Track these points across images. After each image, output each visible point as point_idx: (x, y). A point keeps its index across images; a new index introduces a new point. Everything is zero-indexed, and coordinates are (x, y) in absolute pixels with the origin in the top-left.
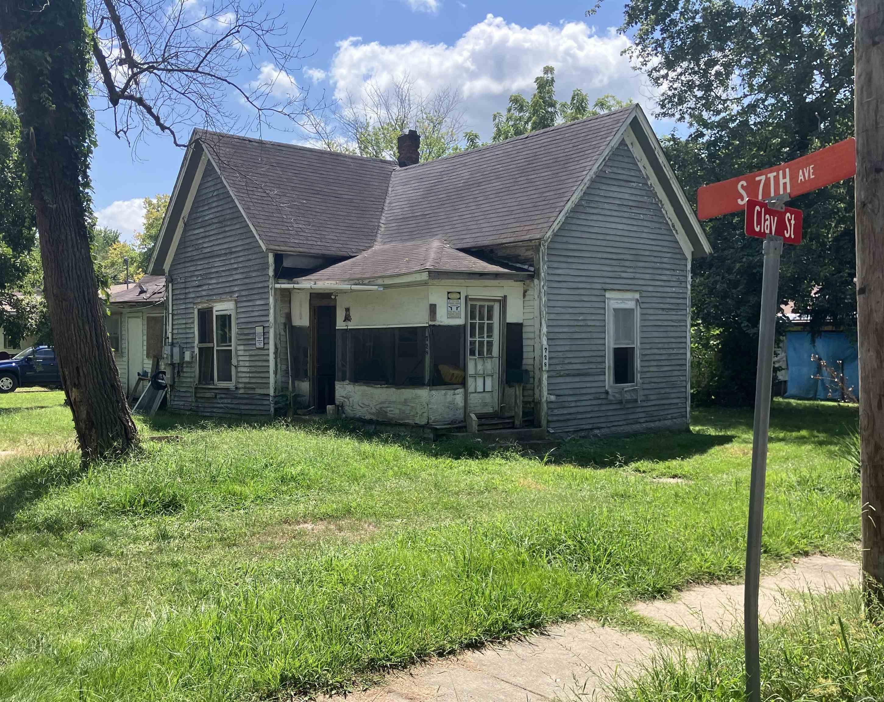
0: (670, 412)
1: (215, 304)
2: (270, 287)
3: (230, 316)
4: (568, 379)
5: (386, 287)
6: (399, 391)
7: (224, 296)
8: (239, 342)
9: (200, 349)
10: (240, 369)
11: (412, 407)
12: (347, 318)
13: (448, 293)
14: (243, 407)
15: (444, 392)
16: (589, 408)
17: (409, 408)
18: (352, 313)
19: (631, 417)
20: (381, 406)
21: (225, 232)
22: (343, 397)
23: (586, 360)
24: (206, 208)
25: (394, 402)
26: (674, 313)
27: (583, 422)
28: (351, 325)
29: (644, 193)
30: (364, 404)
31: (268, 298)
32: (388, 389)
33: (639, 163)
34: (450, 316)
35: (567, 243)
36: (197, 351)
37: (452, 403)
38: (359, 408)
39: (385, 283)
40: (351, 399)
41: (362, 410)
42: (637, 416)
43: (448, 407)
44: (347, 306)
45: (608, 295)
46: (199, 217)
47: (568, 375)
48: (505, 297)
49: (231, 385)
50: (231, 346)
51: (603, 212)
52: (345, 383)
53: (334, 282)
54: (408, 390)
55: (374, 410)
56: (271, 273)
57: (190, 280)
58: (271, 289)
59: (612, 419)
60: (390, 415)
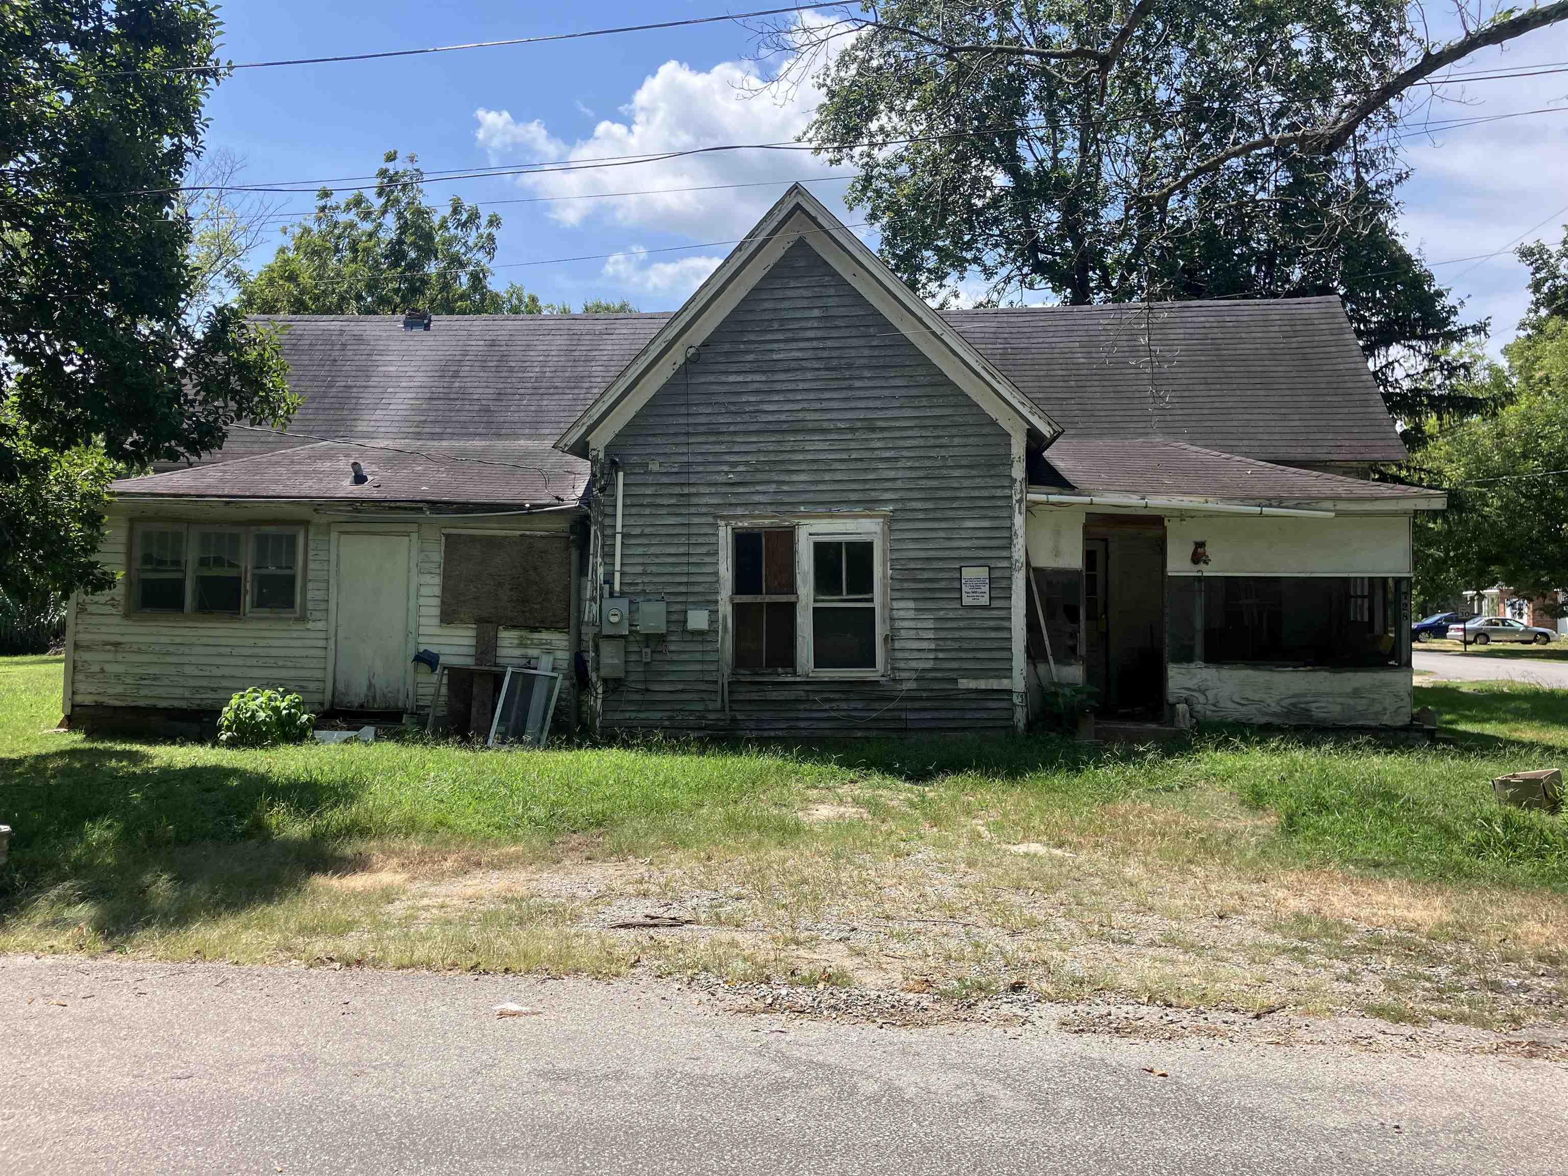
1: (803, 521)
2: (1016, 497)
3: (867, 548)
5: (1339, 514)
6: (1338, 676)
7: (844, 509)
8: (898, 595)
9: (740, 606)
10: (897, 645)
11: (1374, 700)
12: (1199, 558)
14: (911, 716)
17: (1364, 701)
18: (1212, 551)
20: (1293, 700)
21: (850, 388)
22: (1189, 689)
24: (780, 336)
25: (1327, 694)
28: (1208, 571)
30: (1247, 699)
31: (1011, 518)
32: (1310, 673)
36: (725, 609)
38: (1230, 705)
39: (1338, 508)
40: (1210, 694)
41: (1243, 709)
44: (1199, 540)
46: (751, 352)
49: (878, 672)
50: (871, 600)
52: (1192, 665)
53: (1203, 500)
54: (1360, 674)
55: (1278, 709)
56: (1019, 471)
57: (701, 469)
58: (1020, 501)
60: (1317, 714)
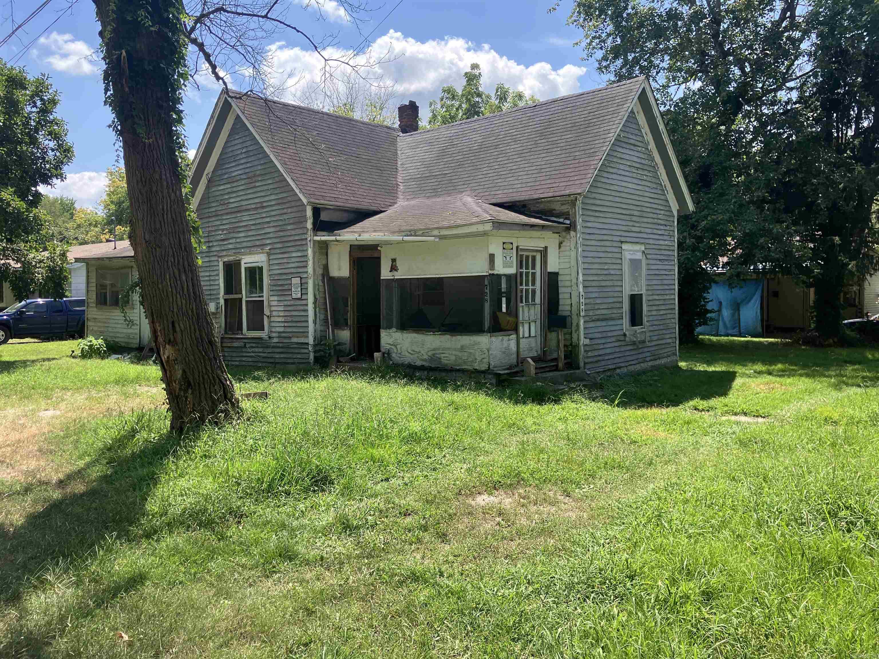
0: (666, 350)
1: (243, 257)
2: (309, 239)
3: (261, 269)
4: (599, 324)
5: (442, 238)
6: (454, 338)
7: (255, 249)
8: (272, 293)
9: (226, 300)
10: (272, 319)
11: (471, 353)
12: (394, 268)
13: (504, 243)
14: (277, 356)
15: (501, 338)
16: (613, 350)
17: (466, 354)
18: (398, 264)
19: (641, 356)
20: (434, 352)
21: (255, 187)
22: (390, 344)
23: (610, 306)
24: (233, 164)
25: (449, 349)
26: (667, 263)
27: (609, 362)
28: (398, 275)
29: (645, 156)
30: (414, 351)
31: (307, 250)
32: (441, 336)
33: (642, 130)
34: (505, 265)
35: (595, 198)
36: (222, 302)
37: (508, 348)
38: (407, 354)
39: (442, 233)
40: (398, 347)
41: (412, 357)
42: (644, 355)
43: (504, 353)
44: (393, 257)
45: (625, 246)
46: (225, 174)
47: (598, 320)
48: (546, 248)
49: (263, 334)
50: (262, 296)
51: (620, 172)
52: (391, 331)
53: (382, 234)
54: (464, 337)
55: (425, 357)
56: (309, 225)
57: (213, 234)
58: (310, 241)
59: (629, 358)
60: (444, 361)
